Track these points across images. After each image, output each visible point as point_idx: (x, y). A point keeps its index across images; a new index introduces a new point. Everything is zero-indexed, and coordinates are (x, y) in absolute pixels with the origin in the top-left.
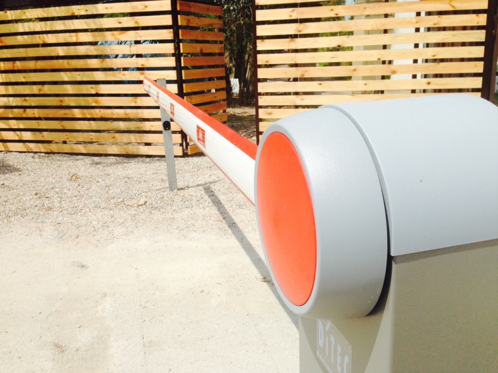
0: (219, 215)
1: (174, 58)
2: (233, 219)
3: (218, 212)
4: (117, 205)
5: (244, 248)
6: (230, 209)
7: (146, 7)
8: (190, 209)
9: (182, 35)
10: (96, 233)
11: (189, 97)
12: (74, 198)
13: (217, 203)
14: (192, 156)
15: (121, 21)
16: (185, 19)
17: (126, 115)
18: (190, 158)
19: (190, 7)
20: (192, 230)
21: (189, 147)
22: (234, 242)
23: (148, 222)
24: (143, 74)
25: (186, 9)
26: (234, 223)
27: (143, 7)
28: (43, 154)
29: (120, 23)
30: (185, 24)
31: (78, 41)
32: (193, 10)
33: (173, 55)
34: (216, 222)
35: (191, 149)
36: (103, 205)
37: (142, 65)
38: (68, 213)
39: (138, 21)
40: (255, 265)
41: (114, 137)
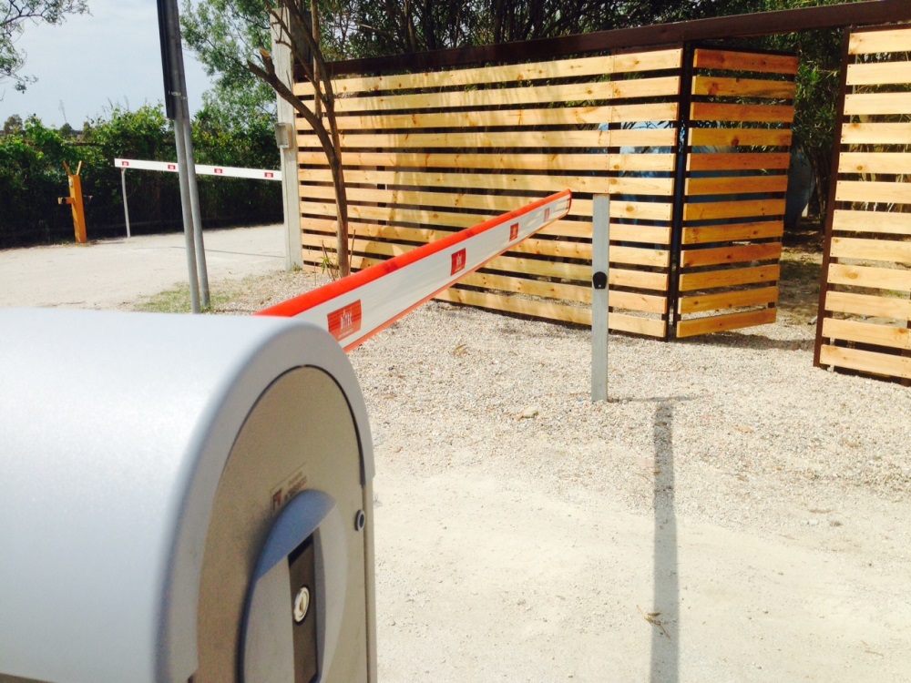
0: (652, 464)
1: (673, 155)
2: (672, 479)
3: (653, 459)
4: (490, 408)
5: (658, 541)
6: (680, 456)
7: (637, 63)
8: (604, 442)
9: (695, 113)
10: (428, 451)
11: (692, 229)
12: (438, 384)
13: (663, 441)
14: (684, 340)
15: (592, 89)
16: (706, 84)
17: (578, 252)
18: (679, 345)
19: (722, 60)
20: (582, 483)
21: (679, 323)
22: (646, 523)
23: (515, 450)
24: (615, 182)
25: (712, 64)
26: (670, 488)
27: (632, 63)
28: (447, 305)
29: (590, 92)
30: (704, 91)
31: (521, 124)
32: (727, 65)
33: (673, 150)
34: (637, 477)
35: (681, 327)
36: (470, 405)
37: (615, 167)
38: (411, 409)
39: (621, 89)
40: (656, 582)
41: (553, 290)
